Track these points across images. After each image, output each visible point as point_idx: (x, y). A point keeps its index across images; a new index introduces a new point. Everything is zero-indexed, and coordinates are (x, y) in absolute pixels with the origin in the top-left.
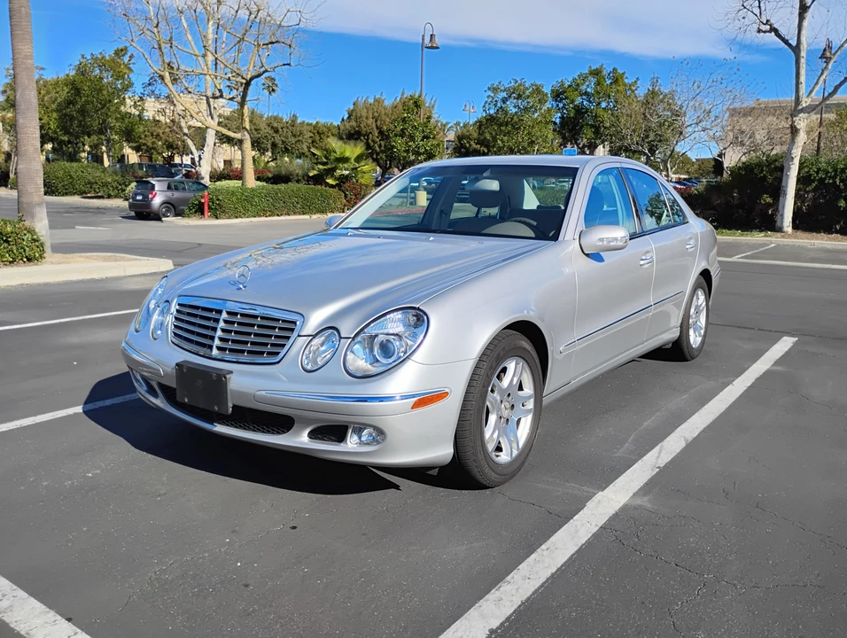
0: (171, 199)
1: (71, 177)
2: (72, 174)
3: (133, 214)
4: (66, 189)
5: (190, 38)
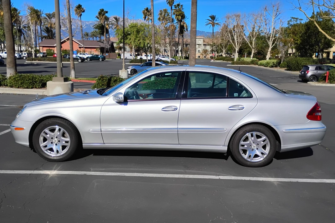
0: (316, 74)
1: (298, 64)
2: (299, 62)
3: (301, 79)
4: (295, 68)
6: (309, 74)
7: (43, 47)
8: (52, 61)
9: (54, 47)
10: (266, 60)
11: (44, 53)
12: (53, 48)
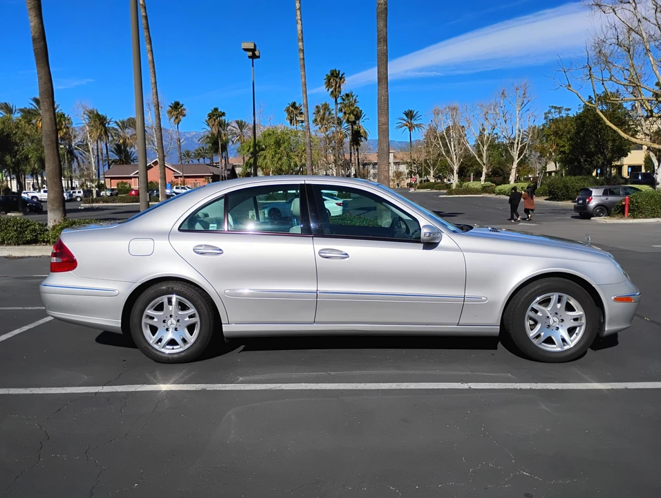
0: (605, 203)
3: (578, 214)
5: (651, 59)
6: (593, 203)
7: (111, 178)
8: (127, 202)
9: (131, 178)
10: (509, 183)
11: (112, 190)
12: (128, 181)
